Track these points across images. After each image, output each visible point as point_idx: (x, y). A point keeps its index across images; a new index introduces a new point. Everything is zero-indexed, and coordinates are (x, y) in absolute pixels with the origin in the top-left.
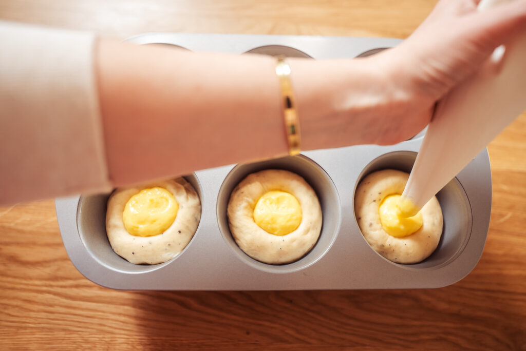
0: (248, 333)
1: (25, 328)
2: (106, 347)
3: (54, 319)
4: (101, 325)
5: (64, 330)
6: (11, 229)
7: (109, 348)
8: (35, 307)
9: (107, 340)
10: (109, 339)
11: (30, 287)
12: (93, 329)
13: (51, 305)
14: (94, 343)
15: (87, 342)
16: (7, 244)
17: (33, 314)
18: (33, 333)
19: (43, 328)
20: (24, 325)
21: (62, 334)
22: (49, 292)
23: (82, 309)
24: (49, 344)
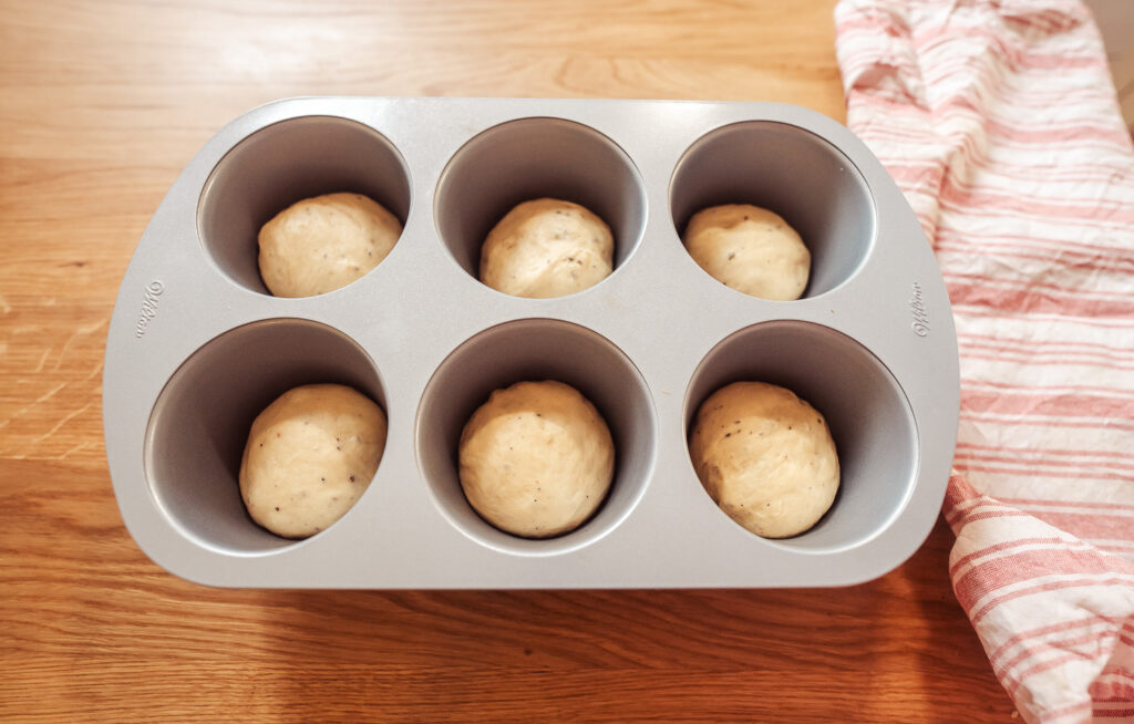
0: (528, 652)
1: (91, 655)
2: (250, 687)
3: (146, 637)
4: (238, 645)
5: (167, 657)
6: (59, 467)
7: (255, 688)
8: (110, 615)
9: (252, 673)
10: (257, 672)
11: (99, 577)
12: (223, 653)
13: (141, 611)
14: (225, 680)
15: (212, 678)
16: (53, 496)
17: (105, 629)
18: (106, 666)
19: (126, 654)
20: (88, 649)
21: (164, 665)
22: (136, 586)
23: (202, 616)
24: (138, 684)
